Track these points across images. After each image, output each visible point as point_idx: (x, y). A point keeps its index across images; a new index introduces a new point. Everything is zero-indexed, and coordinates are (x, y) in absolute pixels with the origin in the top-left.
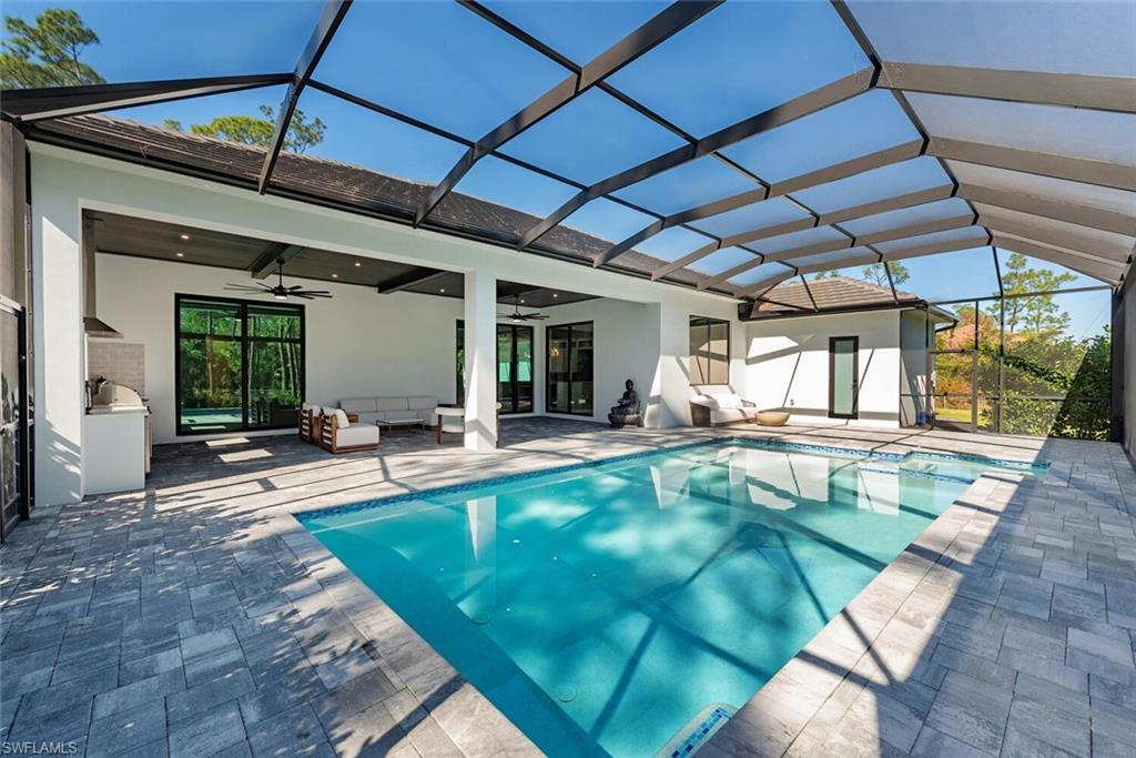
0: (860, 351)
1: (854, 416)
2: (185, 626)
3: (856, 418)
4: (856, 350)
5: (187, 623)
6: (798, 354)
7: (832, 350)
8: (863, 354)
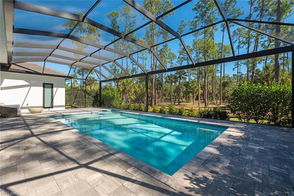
0: (54, 88)
1: (52, 107)
2: (257, 151)
3: (53, 108)
4: (52, 87)
5: (256, 152)
6: (30, 87)
7: (44, 87)
8: (55, 89)
